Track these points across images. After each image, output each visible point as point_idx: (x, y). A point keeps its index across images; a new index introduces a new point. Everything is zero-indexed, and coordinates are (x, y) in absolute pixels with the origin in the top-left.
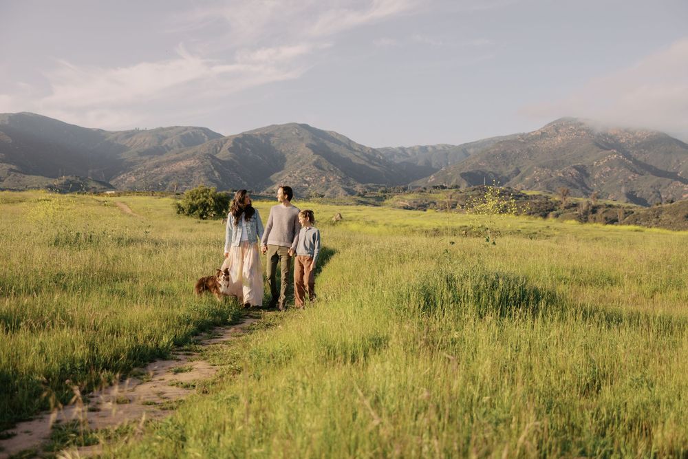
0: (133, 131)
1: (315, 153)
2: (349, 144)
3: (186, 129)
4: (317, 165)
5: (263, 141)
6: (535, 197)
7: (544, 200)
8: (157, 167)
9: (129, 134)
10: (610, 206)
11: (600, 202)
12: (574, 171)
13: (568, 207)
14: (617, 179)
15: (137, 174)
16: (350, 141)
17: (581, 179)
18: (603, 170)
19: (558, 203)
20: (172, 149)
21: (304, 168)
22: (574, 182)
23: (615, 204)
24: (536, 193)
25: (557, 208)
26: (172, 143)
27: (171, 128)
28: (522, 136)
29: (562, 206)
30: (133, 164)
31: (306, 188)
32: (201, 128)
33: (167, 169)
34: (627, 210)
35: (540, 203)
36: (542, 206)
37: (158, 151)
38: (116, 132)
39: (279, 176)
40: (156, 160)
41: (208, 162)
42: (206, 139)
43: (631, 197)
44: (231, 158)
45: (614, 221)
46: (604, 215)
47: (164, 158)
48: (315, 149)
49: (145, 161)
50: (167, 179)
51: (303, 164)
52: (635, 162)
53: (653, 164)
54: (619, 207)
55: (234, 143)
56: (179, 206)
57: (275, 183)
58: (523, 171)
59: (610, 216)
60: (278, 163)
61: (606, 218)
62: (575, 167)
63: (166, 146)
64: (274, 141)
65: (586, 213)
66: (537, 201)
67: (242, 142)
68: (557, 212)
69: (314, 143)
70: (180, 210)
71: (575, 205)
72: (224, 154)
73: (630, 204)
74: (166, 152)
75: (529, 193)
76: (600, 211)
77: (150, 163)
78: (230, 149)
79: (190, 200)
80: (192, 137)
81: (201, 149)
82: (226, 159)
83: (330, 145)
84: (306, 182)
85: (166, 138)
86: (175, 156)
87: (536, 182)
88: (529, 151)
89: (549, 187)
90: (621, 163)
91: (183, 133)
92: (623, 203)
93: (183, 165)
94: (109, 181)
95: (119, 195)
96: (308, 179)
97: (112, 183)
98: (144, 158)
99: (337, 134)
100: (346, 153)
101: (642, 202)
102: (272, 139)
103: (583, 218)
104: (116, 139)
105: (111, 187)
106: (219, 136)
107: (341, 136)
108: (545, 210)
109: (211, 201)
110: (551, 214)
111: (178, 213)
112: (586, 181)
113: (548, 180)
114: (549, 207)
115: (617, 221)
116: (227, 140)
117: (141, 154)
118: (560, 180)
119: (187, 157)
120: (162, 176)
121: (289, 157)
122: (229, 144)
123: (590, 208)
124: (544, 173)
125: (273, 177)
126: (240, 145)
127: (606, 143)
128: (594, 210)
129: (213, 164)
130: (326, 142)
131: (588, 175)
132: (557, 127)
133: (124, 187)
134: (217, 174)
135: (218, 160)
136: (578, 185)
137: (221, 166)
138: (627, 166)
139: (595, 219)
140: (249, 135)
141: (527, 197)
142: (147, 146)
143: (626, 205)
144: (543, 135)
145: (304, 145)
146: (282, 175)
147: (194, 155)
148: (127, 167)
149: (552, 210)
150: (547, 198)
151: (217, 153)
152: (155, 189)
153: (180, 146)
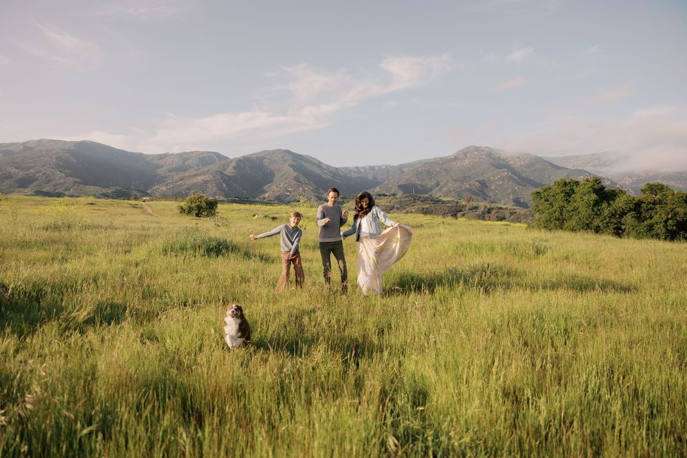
0: (164, 154)
1: (295, 171)
2: (319, 165)
3: (203, 153)
4: (296, 179)
5: (258, 161)
6: (449, 202)
7: (454, 204)
8: (182, 180)
9: (161, 157)
10: (500, 208)
11: (493, 205)
12: (477, 184)
13: (471, 209)
14: (507, 189)
15: (167, 185)
16: (320, 162)
17: (482, 189)
18: (498, 183)
19: (464, 206)
20: (192, 167)
21: (287, 181)
22: (477, 191)
23: (504, 207)
24: (450, 199)
25: (463, 209)
26: (192, 163)
27: (192, 152)
28: (441, 159)
29: (467, 209)
30: (166, 177)
31: (288, 196)
32: (214, 153)
33: (189, 182)
34: (512, 211)
35: (452, 206)
36: (453, 208)
37: (183, 169)
38: (152, 155)
39: (269, 187)
40: (181, 175)
41: (218, 177)
42: (217, 160)
43: (517, 202)
44: (234, 174)
45: (502, 219)
46: (496, 215)
47: (187, 174)
48: (295, 168)
49: (173, 176)
50: (189, 189)
51: (286, 179)
52: (520, 177)
53: (532, 178)
54: (506, 209)
55: (237, 163)
56: (182, 208)
57: (267, 192)
58: (441, 184)
59: (500, 215)
60: (268, 177)
61: (497, 217)
62: (478, 181)
63: (188, 165)
64: (266, 162)
65: (483, 213)
66: (450, 205)
67: (243, 163)
68: (464, 212)
69: (293, 163)
70: (182, 210)
71: (476, 208)
72: (230, 171)
73: (515, 207)
74: (188, 170)
75: (445, 199)
76: (493, 212)
77: (176, 177)
78: (234, 168)
79: (190, 204)
80: (207, 159)
81: (214, 167)
82: (231, 175)
83: (306, 165)
84: (288, 191)
85: (188, 159)
86: (195, 172)
87: (451, 192)
88: (446, 170)
89: (460, 196)
90: (510, 178)
91: (201, 156)
92: (510, 206)
93: (200, 179)
94: (146, 190)
95: (152, 200)
96: (290, 189)
97: (149, 191)
98: (172, 174)
99: (311, 157)
100: (318, 171)
101: (524, 205)
102: (264, 161)
103: (482, 217)
104: (152, 160)
105: (148, 195)
106: (227, 158)
107: (314, 159)
108: (455, 212)
109: (203, 205)
110: (459, 214)
111: (181, 213)
112: (485, 190)
113: (459, 190)
114: (458, 209)
115: (505, 219)
116: (232, 161)
117: (170, 171)
118: (468, 190)
119: (204, 173)
120: (185, 187)
121: (277, 175)
122: (234, 164)
123: (486, 210)
124: (456, 185)
125: (266, 187)
126: (242, 165)
127: (499, 164)
128: (489, 211)
129: (221, 178)
130: (303, 163)
131: (487, 187)
132: (465, 153)
133: (157, 194)
134: (224, 185)
135: (227, 176)
136: (480, 193)
137: (228, 180)
138: (514, 180)
139: (490, 217)
140: (248, 158)
141: (443, 202)
142: (174, 165)
143: (512, 208)
144: (456, 158)
145: (287, 165)
146: (271, 186)
147: (208, 172)
148: (161, 180)
149: (460, 211)
150: (457, 203)
151: (225, 170)
152: (176, 196)
153: (198, 165)
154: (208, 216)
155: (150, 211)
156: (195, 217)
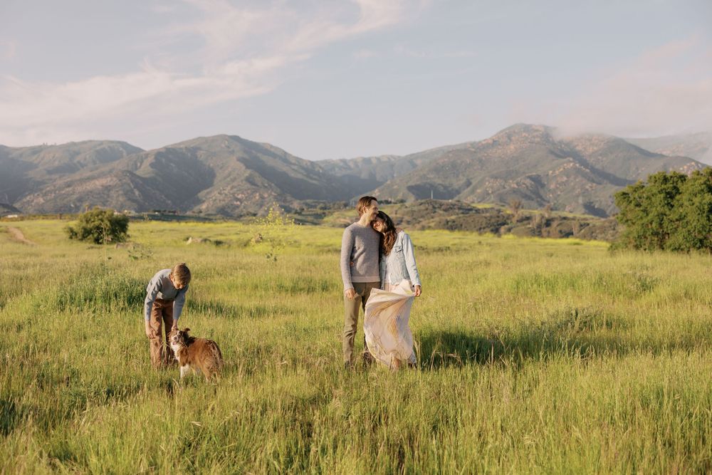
0: (41, 146)
1: (248, 167)
2: (285, 158)
3: (101, 143)
4: (249, 180)
5: (189, 155)
6: (486, 210)
7: (495, 213)
8: (69, 186)
9: (36, 151)
10: (565, 218)
11: (554, 214)
12: (528, 182)
13: (521, 221)
14: (574, 189)
15: (45, 195)
16: (286, 153)
17: (537, 190)
18: (559, 180)
19: (509, 217)
20: (86, 165)
21: (235, 184)
22: (528, 193)
23: (571, 216)
24: (488, 206)
25: (509, 222)
26: (85, 159)
27: (84, 143)
28: (473, 144)
29: (514, 220)
30: (43, 183)
31: (238, 207)
32: (119, 142)
33: (79, 189)
34: (582, 222)
35: (491, 217)
36: (493, 220)
37: (70, 168)
38: (21, 148)
39: (208, 193)
40: (67, 179)
41: (127, 180)
42: (125, 154)
43: (590, 208)
44: (153, 175)
45: (568, 234)
46: (559, 228)
47: (77, 176)
48: (247, 163)
49: (55, 180)
50: (80, 200)
51: (233, 180)
52: (593, 170)
53: (611, 171)
54: (574, 219)
55: (156, 158)
56: (71, 230)
57: (204, 202)
58: (474, 182)
59: (565, 229)
60: (205, 179)
61: (561, 231)
62: (530, 178)
63: (79, 162)
64: (201, 155)
65: (539, 226)
66: (488, 215)
67: (166, 157)
68: (510, 226)
69: (246, 156)
70: (73, 234)
71: (528, 218)
72: (145, 170)
73: (587, 216)
74: (79, 169)
75: (480, 206)
76: (554, 224)
77: (60, 182)
78: (152, 165)
79: (84, 224)
80: (107, 153)
81: (119, 165)
82: (147, 176)
83: (265, 158)
84: (238, 200)
85: (78, 153)
86: (89, 174)
87: (488, 194)
88: (480, 161)
89: (502, 199)
90: (578, 171)
91: (98, 148)
92: (580, 214)
93: (98, 184)
94: (13, 203)
95: (22, 219)
96: (240, 196)
97: (17, 205)
98: (54, 177)
99: (272, 146)
100: (284, 168)
101: (600, 213)
102: (199, 153)
103: (537, 232)
104: (21, 155)
105: (15, 210)
106: (139, 150)
107: (277, 148)
108: (497, 225)
109: (106, 224)
110: (503, 229)
111: (71, 238)
112: (542, 192)
113: (502, 191)
114: (501, 220)
115: (572, 234)
116: (147, 155)
117: (50, 172)
118: (514, 191)
119: (102, 175)
120: (75, 197)
121: (220, 176)
122: (151, 159)
123: (544, 221)
124: (497, 184)
125: (201, 195)
126: (164, 160)
127: (562, 151)
128: (548, 223)
129: (132, 181)
130: (260, 155)
131: (543, 186)
132: (509, 135)
133: (31, 210)
134: (137, 193)
135: (139, 177)
136: (533, 196)
137: (141, 183)
138: (584, 175)
139: (549, 232)
140: (174, 149)
141: (478, 211)
142: (56, 163)
143: (583, 217)
144: (495, 143)
145: (235, 158)
146: (211, 192)
147: (110, 172)
148: (36, 187)
149: (504, 224)
150: (499, 211)
151: (136, 169)
152: (61, 212)
153: (94, 162)
154: (113, 241)
155: (20, 236)
156: (93, 245)
